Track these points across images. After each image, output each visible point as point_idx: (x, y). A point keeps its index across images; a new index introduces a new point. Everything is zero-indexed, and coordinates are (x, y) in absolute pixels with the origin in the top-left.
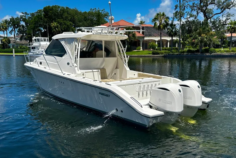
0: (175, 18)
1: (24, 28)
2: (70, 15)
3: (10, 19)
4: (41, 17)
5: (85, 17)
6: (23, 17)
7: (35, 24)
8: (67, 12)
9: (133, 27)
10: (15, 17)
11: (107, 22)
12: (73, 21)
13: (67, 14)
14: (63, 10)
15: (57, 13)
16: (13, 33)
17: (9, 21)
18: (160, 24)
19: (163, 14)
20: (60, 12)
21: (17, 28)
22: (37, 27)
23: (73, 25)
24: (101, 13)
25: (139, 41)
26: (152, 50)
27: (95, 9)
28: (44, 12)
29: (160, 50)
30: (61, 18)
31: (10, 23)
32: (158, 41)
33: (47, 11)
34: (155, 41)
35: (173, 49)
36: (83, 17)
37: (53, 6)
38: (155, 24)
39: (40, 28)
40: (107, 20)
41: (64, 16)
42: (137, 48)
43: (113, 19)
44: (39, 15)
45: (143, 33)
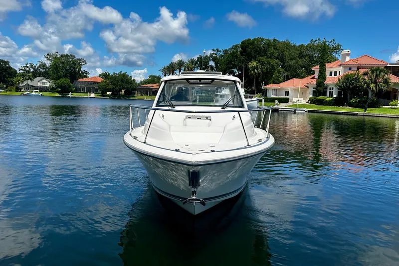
1: (212, 70)
2: (277, 50)
3: (198, 58)
4: (237, 55)
5: (301, 53)
6: (214, 55)
7: (227, 64)
8: (274, 46)
9: (386, 67)
10: (204, 55)
11: (336, 59)
12: (281, 58)
13: (274, 49)
14: (268, 44)
15: (260, 48)
17: (196, 60)
20: (263, 47)
22: (229, 68)
23: (281, 65)
24: (328, 46)
25: (396, 91)
27: (319, 39)
28: (241, 47)
30: (264, 56)
31: (197, 63)
33: (246, 47)
36: (298, 53)
37: (255, 39)
39: (233, 70)
40: (337, 56)
41: (269, 52)
42: (391, 103)
43: (348, 55)
44: (233, 52)
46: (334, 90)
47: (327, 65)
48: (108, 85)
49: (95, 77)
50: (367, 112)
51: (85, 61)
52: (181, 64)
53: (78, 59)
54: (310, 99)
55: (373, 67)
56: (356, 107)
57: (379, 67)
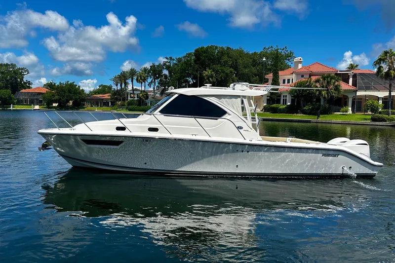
1: (166, 79)
2: (231, 58)
3: (151, 66)
4: (191, 63)
5: (254, 61)
6: (167, 64)
7: (182, 73)
8: (228, 54)
9: (336, 74)
10: (157, 64)
11: (289, 67)
12: (235, 66)
13: (228, 57)
14: (222, 52)
15: (214, 56)
16: (152, 86)
17: (149, 68)
18: (390, 69)
20: (217, 55)
21: (157, 78)
22: (184, 77)
23: (235, 73)
24: (280, 54)
25: (346, 98)
26: (370, 113)
27: (272, 47)
28: (194, 55)
29: (388, 114)
30: (218, 64)
31: (150, 72)
32: (383, 98)
33: (199, 55)
34: (378, 99)
36: (251, 61)
37: (208, 47)
38: (380, 69)
39: (188, 78)
40: (289, 64)
41: (223, 61)
42: (342, 109)
43: (300, 62)
44: (188, 61)
45: (354, 84)
46: (287, 98)
47: (280, 73)
48: (53, 96)
49: (39, 88)
50: (320, 119)
51: (27, 71)
52: (132, 73)
53: (20, 69)
54: (264, 107)
55: (324, 74)
56: (309, 114)
57: (330, 75)
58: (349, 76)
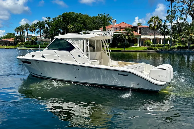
0: (167, 20)
1: (47, 30)
2: (82, 19)
3: (38, 22)
4: (61, 21)
5: (94, 21)
6: (47, 21)
7: (56, 26)
8: (80, 17)
9: (132, 28)
10: (41, 21)
11: (110, 24)
12: (84, 23)
14: (77, 16)
15: (73, 18)
16: (39, 33)
17: (37, 24)
18: (154, 25)
19: (157, 18)
20: (75, 17)
21: (42, 29)
22: (57, 29)
23: (84, 27)
24: (106, 18)
25: (136, 39)
26: (147, 46)
28: (62, 17)
29: (154, 46)
30: (75, 22)
31: (38, 26)
32: (152, 39)
33: (65, 17)
34: (150, 39)
35: (166, 46)
36: (92, 21)
37: (69, 12)
38: (150, 25)
39: (59, 29)
40: (111, 23)
41: (78, 20)
42: (135, 45)
43: (115, 22)
44: (59, 20)
45: (140, 33)
46: (110, 40)
47: (106, 27)
50: (125, 50)
52: (27, 26)
55: (126, 28)
56: (120, 47)
57: (129, 28)
58: (137, 29)
